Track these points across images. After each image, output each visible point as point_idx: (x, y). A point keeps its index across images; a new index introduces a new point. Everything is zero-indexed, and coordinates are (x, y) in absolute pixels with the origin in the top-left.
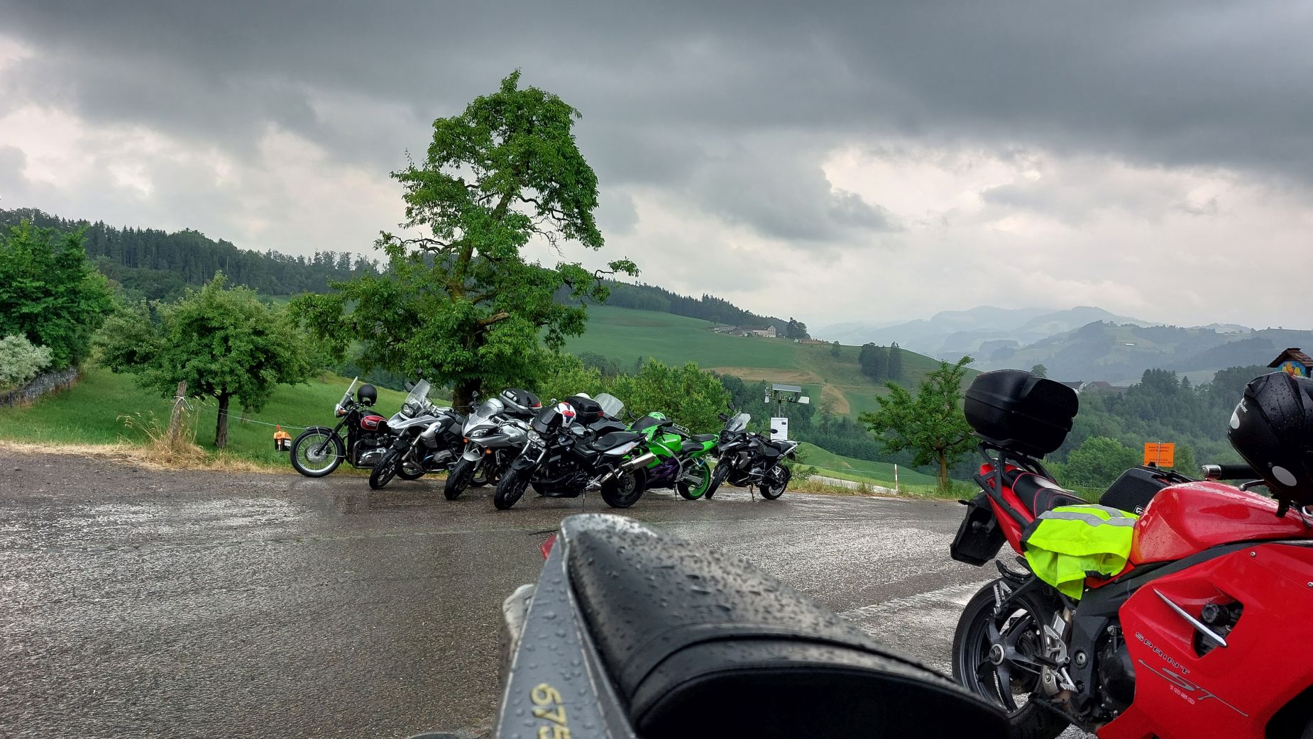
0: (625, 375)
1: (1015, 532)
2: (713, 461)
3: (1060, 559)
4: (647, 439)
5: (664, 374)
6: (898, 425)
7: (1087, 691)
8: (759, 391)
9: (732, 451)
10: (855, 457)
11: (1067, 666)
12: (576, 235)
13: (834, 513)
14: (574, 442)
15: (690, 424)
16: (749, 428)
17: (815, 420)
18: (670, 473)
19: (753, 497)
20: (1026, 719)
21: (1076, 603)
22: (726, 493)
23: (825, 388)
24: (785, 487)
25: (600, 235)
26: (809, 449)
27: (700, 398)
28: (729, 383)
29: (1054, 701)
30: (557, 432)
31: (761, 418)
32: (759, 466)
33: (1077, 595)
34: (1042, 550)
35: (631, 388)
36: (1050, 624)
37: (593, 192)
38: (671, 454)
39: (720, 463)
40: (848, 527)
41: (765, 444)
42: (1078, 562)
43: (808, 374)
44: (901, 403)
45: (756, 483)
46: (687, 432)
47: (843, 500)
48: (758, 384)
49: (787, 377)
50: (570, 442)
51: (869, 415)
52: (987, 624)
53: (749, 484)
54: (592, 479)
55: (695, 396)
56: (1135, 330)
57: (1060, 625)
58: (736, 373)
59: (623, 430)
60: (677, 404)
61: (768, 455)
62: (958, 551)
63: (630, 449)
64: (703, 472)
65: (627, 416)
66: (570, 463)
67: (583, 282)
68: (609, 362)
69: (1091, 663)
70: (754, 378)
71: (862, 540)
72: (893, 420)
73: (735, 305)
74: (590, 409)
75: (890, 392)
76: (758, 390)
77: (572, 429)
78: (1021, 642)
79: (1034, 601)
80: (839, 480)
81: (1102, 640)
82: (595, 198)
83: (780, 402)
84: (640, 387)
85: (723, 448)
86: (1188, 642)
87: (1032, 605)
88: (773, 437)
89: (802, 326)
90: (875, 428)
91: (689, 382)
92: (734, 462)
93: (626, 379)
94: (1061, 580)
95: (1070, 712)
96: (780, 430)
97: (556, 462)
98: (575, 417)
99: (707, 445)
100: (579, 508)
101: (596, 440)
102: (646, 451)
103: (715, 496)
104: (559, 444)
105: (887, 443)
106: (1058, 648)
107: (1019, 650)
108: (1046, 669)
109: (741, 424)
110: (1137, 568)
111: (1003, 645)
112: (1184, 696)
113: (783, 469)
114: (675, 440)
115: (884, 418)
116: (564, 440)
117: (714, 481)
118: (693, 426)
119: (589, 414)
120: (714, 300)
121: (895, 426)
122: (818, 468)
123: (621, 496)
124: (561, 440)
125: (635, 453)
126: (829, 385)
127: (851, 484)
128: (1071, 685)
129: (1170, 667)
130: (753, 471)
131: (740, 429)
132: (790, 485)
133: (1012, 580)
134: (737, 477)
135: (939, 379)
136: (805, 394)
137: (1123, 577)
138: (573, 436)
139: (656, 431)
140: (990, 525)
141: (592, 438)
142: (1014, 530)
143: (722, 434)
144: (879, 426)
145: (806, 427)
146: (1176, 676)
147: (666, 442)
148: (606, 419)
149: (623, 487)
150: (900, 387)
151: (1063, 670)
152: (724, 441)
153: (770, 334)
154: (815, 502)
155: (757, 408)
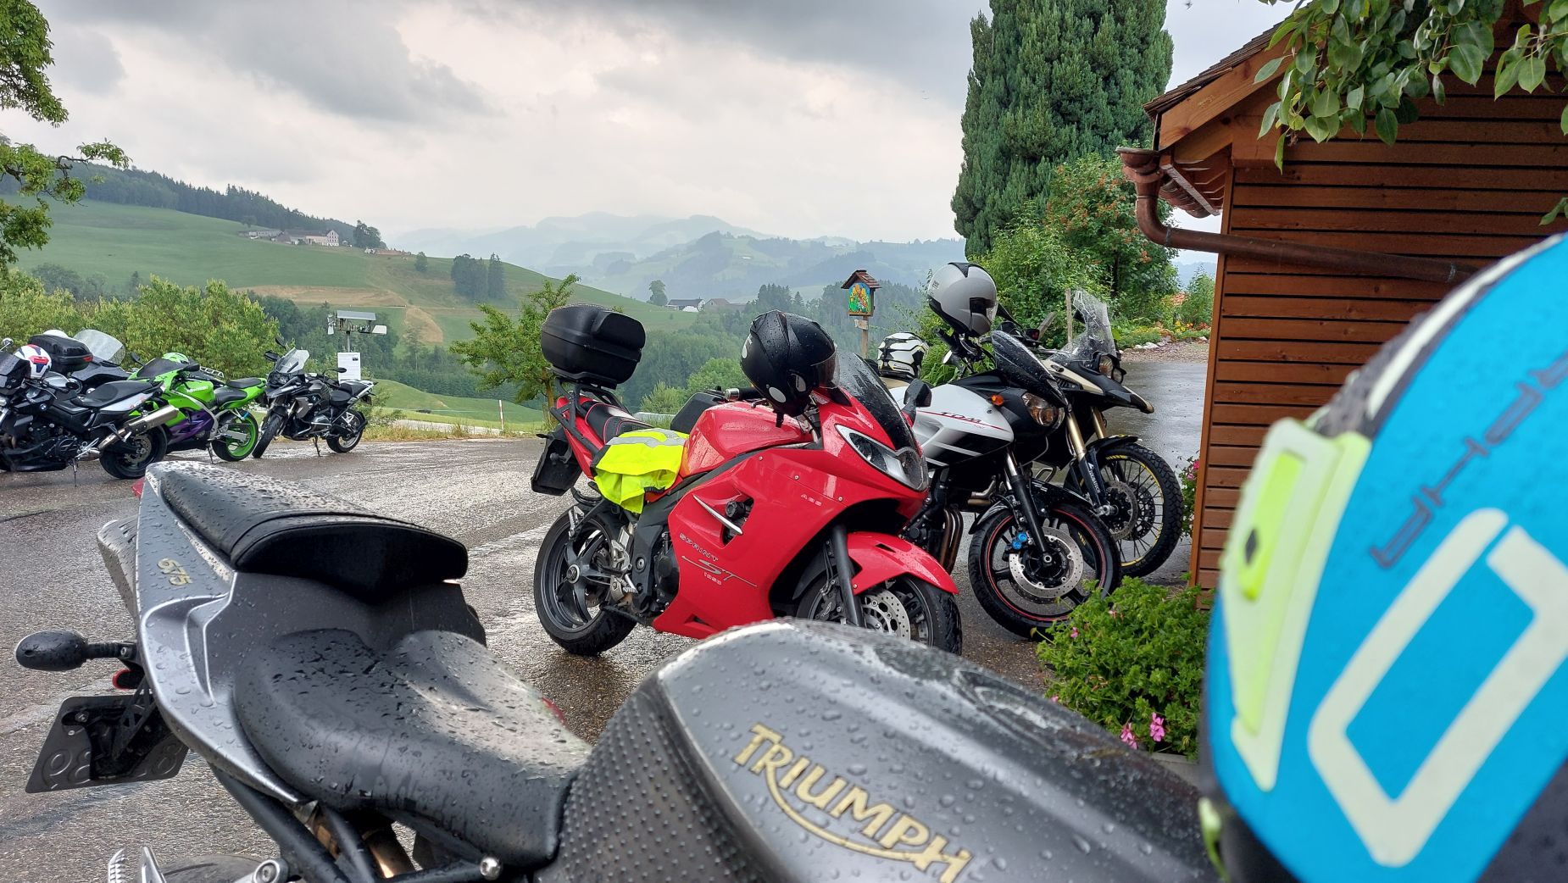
0: (114, 299)
1: (588, 460)
2: (260, 412)
3: (624, 479)
4: (163, 389)
5: (176, 298)
6: (498, 357)
7: (645, 591)
8: (320, 317)
9: (288, 398)
10: (453, 394)
11: (630, 572)
12: (20, 102)
13: (422, 461)
14: (52, 398)
15: (222, 363)
16: (308, 366)
17: (399, 352)
18: (200, 431)
19: (319, 452)
20: (598, 627)
21: (636, 517)
22: (282, 449)
23: (409, 312)
24: (360, 436)
25: (60, 104)
26: (392, 388)
27: (234, 329)
28: (274, 308)
29: (620, 605)
30: (23, 386)
31: (322, 353)
32: (324, 414)
33: (638, 509)
34: (610, 474)
35: (126, 317)
36: (617, 539)
37: (42, 42)
38: (200, 406)
39: (272, 413)
40: (438, 475)
41: (331, 386)
42: (638, 480)
43: (386, 294)
44: (500, 329)
45: (321, 434)
46: (219, 376)
47: (434, 446)
48: (318, 308)
49: (358, 299)
50: (46, 398)
51: (463, 345)
52: (565, 548)
53: (311, 436)
54: (84, 445)
55: (226, 326)
56: (753, 242)
57: (625, 538)
58: (285, 293)
59: (125, 379)
60: (199, 339)
61: (336, 399)
62: (538, 484)
63: (140, 402)
64: (249, 424)
65: (129, 360)
66: (48, 426)
67: (37, 172)
68: (84, 280)
69: (648, 566)
70: (312, 301)
71: (454, 487)
72: (491, 350)
73: (277, 202)
74: (71, 352)
75: (486, 316)
76: (319, 315)
77: (48, 380)
78: (596, 559)
79: (606, 520)
80: (429, 424)
81: (658, 545)
82: (47, 51)
83: (348, 332)
84: (141, 317)
85: (273, 395)
86: (717, 535)
87: (604, 525)
88: (341, 377)
89: (373, 231)
90: (471, 360)
91: (216, 308)
92: (290, 411)
93: (116, 305)
94: (623, 499)
95: (634, 613)
96: (350, 367)
97: (28, 425)
98: (49, 364)
99: (252, 392)
100: (68, 483)
101: (84, 393)
102: (163, 404)
103: (266, 454)
104: (28, 401)
105: (485, 376)
106: (623, 558)
107: (593, 566)
108: (614, 579)
109: (297, 364)
110: (684, 480)
111: (579, 564)
112: (714, 579)
113: (356, 415)
114: (204, 388)
115: (482, 349)
116: (35, 395)
117: (263, 436)
118: (226, 366)
119: (71, 359)
120: (245, 195)
121: (494, 357)
122: (404, 412)
123: (130, 464)
124: (31, 396)
125: (148, 407)
126: (415, 308)
127: (444, 427)
128: (633, 588)
129: (705, 558)
130: (317, 419)
131: (295, 369)
132: (366, 433)
133: (585, 504)
134: (295, 428)
135: (543, 300)
136: (381, 320)
137: (674, 488)
138: (49, 390)
139: (176, 377)
140: (567, 456)
141: (78, 391)
142: (586, 458)
143: (270, 376)
144: (475, 358)
145: (388, 362)
146: (708, 564)
147: (191, 391)
148: (96, 364)
149: (133, 454)
150: (498, 311)
151: (627, 576)
152: (274, 385)
153: (330, 241)
154: (399, 451)
155: (317, 339)
